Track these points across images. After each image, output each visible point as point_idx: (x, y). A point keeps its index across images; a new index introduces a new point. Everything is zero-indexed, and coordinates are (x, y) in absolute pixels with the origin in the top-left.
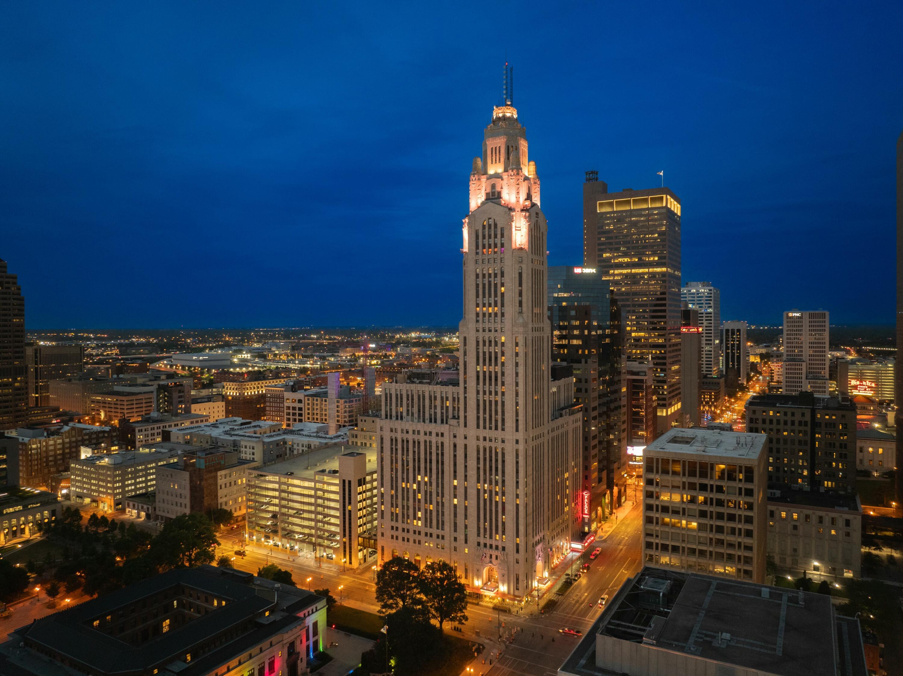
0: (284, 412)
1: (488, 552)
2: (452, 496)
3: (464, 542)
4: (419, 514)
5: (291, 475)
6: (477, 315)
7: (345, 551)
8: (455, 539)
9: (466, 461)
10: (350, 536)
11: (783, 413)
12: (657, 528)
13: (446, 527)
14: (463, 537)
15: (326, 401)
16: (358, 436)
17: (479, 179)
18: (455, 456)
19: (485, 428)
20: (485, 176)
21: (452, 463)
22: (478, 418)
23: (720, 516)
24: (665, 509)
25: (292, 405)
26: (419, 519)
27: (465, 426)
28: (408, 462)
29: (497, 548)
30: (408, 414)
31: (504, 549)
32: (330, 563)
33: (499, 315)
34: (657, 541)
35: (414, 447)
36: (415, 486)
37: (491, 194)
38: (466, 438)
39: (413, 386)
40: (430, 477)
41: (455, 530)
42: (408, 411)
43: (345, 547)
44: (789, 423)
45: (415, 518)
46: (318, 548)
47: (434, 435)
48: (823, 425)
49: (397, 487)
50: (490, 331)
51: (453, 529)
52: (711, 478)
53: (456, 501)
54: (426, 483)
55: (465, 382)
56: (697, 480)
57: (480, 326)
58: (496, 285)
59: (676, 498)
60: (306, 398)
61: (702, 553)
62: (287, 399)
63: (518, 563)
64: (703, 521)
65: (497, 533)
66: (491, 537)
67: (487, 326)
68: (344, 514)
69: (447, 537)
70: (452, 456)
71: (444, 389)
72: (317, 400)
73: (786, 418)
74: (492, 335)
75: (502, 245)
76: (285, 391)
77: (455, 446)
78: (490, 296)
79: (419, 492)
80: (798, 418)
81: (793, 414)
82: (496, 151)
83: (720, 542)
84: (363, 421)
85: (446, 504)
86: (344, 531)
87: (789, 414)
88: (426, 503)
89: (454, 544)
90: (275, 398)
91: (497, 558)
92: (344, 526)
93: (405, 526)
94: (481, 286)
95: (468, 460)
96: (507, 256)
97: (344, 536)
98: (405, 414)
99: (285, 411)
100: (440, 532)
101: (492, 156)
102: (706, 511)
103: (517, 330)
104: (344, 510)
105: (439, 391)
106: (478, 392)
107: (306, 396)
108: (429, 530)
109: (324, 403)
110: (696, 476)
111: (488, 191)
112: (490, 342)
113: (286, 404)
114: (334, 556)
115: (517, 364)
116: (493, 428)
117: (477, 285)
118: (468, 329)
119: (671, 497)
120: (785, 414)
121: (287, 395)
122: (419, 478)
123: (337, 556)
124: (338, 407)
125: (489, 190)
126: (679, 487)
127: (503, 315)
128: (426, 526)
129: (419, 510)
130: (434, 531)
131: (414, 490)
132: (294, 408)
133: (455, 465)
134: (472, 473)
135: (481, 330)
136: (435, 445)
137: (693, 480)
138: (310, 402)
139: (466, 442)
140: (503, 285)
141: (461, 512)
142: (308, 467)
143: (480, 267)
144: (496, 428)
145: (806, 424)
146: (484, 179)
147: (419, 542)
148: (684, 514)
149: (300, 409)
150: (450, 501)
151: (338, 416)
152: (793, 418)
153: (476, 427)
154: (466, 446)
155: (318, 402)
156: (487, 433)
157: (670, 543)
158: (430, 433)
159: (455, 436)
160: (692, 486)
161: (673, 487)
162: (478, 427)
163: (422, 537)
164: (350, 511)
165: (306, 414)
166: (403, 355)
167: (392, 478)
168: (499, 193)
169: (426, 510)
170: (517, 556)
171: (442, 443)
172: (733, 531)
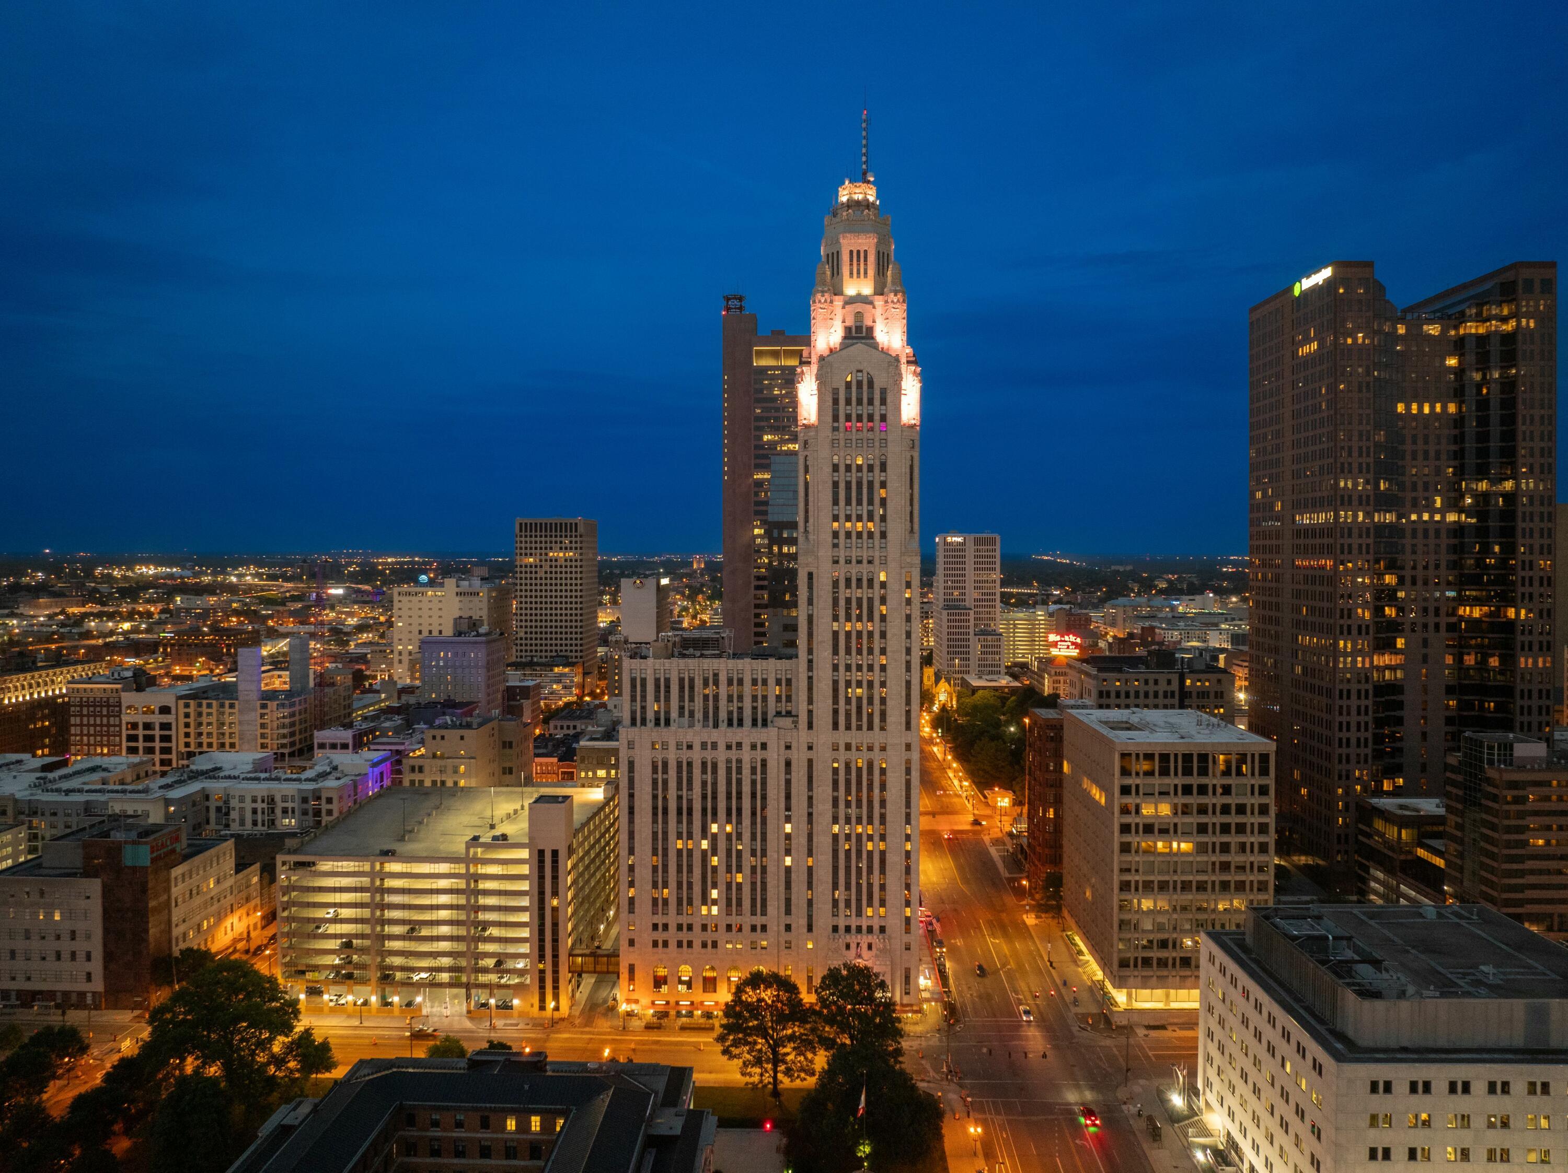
0: (120, 736)
1: (853, 939)
2: (783, 852)
3: (805, 930)
4: (714, 894)
5: (388, 854)
6: (836, 534)
7: (542, 988)
8: (788, 928)
9: (810, 788)
10: (555, 956)
11: (1142, 681)
12: (1137, 859)
13: (771, 910)
14: (804, 922)
15: (232, 706)
16: (427, 769)
17: (831, 302)
18: (788, 782)
19: (848, 728)
20: (841, 298)
21: (783, 795)
22: (836, 712)
23: (1225, 829)
24: (1148, 829)
25: (141, 719)
26: (715, 902)
27: (810, 726)
28: (690, 801)
29: (870, 930)
30: (681, 714)
31: (882, 929)
32: (506, 1017)
33: (877, 535)
34: (1137, 878)
35: (704, 771)
36: (705, 844)
37: (854, 330)
38: (810, 748)
39: (692, 663)
40: (739, 822)
41: (788, 912)
42: (682, 708)
43: (542, 980)
44: (1151, 694)
45: (705, 900)
46: (473, 991)
47: (746, 747)
48: (1194, 695)
49: (665, 850)
50: (859, 562)
51: (783, 909)
52: (1214, 775)
53: (788, 861)
54: (729, 836)
55: (810, 651)
56: (1194, 780)
57: (842, 554)
58: (871, 484)
59: (1165, 809)
60: (181, 702)
61: (1201, 887)
62: (129, 707)
63: (908, 949)
64: (1203, 839)
65: (870, 904)
66: (859, 913)
67: (854, 554)
68: (542, 917)
69: (772, 927)
70: (783, 783)
71: (760, 664)
72: (209, 706)
73: (1146, 688)
74: (865, 568)
75: (883, 418)
76: (124, 690)
77: (788, 764)
78: (859, 502)
79: (715, 853)
80: (1162, 687)
81: (1156, 682)
82: (858, 256)
83: (1225, 867)
84: (438, 738)
85: (771, 869)
86: (542, 948)
87: (1151, 682)
88: (729, 870)
89: (785, 936)
90: (95, 706)
91: (870, 947)
92: (542, 940)
93: (684, 920)
94: (842, 486)
95: (815, 785)
96: (893, 436)
97: (542, 957)
98: (674, 714)
99: (124, 733)
100: (759, 920)
101: (851, 265)
102: (1207, 824)
103: (908, 560)
104: (541, 909)
105: (748, 668)
106: (835, 668)
107: (180, 698)
108: (734, 920)
109: (227, 710)
110: (1192, 775)
111: (848, 324)
112: (859, 580)
113: (125, 719)
114: (516, 1002)
115: (908, 618)
116: (865, 727)
117: (836, 485)
118: (817, 557)
119: (1156, 809)
120: (1146, 682)
121: (128, 698)
122: (714, 828)
123: (522, 1000)
124: (262, 716)
125: (850, 322)
126: (1168, 793)
127: (883, 535)
128: (729, 914)
129: (715, 886)
130: (747, 920)
131: (704, 852)
132: (147, 726)
133: (788, 797)
134: (823, 808)
135: (842, 561)
136: (749, 766)
137: (1188, 780)
138: (191, 710)
139: (810, 754)
140: (883, 485)
141: (799, 880)
142: (404, 836)
143: (842, 454)
144: (870, 728)
145: (1173, 693)
146: (838, 302)
147: (715, 945)
148: (1176, 832)
149: (165, 726)
150: (780, 861)
151: (263, 736)
152: (1156, 688)
153: (831, 727)
154: (810, 762)
155: (214, 710)
156: (853, 737)
157: (1156, 878)
158: (739, 745)
159: (788, 747)
160: (1187, 790)
161: (1161, 793)
162: (835, 726)
163: (721, 936)
164: (555, 910)
165: (181, 735)
166: (188, 611)
167: (655, 834)
168: (870, 330)
169: (729, 885)
170: (906, 938)
171: (764, 763)
172: (1242, 847)
